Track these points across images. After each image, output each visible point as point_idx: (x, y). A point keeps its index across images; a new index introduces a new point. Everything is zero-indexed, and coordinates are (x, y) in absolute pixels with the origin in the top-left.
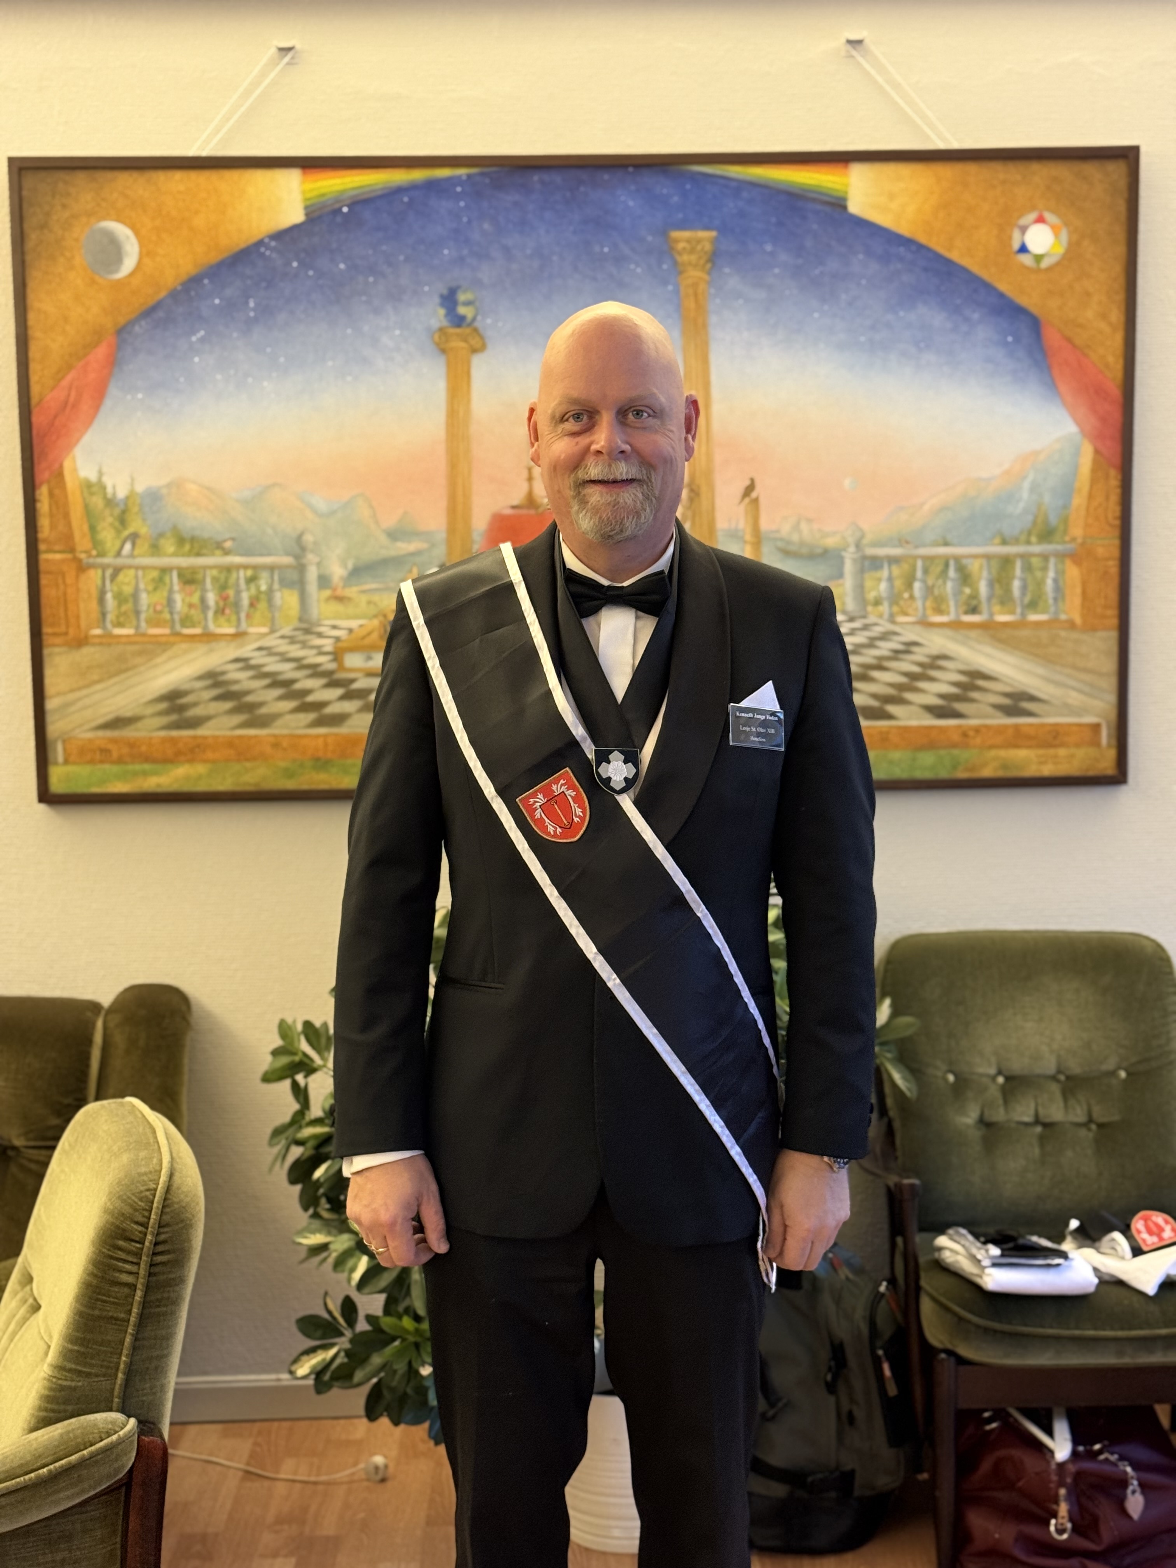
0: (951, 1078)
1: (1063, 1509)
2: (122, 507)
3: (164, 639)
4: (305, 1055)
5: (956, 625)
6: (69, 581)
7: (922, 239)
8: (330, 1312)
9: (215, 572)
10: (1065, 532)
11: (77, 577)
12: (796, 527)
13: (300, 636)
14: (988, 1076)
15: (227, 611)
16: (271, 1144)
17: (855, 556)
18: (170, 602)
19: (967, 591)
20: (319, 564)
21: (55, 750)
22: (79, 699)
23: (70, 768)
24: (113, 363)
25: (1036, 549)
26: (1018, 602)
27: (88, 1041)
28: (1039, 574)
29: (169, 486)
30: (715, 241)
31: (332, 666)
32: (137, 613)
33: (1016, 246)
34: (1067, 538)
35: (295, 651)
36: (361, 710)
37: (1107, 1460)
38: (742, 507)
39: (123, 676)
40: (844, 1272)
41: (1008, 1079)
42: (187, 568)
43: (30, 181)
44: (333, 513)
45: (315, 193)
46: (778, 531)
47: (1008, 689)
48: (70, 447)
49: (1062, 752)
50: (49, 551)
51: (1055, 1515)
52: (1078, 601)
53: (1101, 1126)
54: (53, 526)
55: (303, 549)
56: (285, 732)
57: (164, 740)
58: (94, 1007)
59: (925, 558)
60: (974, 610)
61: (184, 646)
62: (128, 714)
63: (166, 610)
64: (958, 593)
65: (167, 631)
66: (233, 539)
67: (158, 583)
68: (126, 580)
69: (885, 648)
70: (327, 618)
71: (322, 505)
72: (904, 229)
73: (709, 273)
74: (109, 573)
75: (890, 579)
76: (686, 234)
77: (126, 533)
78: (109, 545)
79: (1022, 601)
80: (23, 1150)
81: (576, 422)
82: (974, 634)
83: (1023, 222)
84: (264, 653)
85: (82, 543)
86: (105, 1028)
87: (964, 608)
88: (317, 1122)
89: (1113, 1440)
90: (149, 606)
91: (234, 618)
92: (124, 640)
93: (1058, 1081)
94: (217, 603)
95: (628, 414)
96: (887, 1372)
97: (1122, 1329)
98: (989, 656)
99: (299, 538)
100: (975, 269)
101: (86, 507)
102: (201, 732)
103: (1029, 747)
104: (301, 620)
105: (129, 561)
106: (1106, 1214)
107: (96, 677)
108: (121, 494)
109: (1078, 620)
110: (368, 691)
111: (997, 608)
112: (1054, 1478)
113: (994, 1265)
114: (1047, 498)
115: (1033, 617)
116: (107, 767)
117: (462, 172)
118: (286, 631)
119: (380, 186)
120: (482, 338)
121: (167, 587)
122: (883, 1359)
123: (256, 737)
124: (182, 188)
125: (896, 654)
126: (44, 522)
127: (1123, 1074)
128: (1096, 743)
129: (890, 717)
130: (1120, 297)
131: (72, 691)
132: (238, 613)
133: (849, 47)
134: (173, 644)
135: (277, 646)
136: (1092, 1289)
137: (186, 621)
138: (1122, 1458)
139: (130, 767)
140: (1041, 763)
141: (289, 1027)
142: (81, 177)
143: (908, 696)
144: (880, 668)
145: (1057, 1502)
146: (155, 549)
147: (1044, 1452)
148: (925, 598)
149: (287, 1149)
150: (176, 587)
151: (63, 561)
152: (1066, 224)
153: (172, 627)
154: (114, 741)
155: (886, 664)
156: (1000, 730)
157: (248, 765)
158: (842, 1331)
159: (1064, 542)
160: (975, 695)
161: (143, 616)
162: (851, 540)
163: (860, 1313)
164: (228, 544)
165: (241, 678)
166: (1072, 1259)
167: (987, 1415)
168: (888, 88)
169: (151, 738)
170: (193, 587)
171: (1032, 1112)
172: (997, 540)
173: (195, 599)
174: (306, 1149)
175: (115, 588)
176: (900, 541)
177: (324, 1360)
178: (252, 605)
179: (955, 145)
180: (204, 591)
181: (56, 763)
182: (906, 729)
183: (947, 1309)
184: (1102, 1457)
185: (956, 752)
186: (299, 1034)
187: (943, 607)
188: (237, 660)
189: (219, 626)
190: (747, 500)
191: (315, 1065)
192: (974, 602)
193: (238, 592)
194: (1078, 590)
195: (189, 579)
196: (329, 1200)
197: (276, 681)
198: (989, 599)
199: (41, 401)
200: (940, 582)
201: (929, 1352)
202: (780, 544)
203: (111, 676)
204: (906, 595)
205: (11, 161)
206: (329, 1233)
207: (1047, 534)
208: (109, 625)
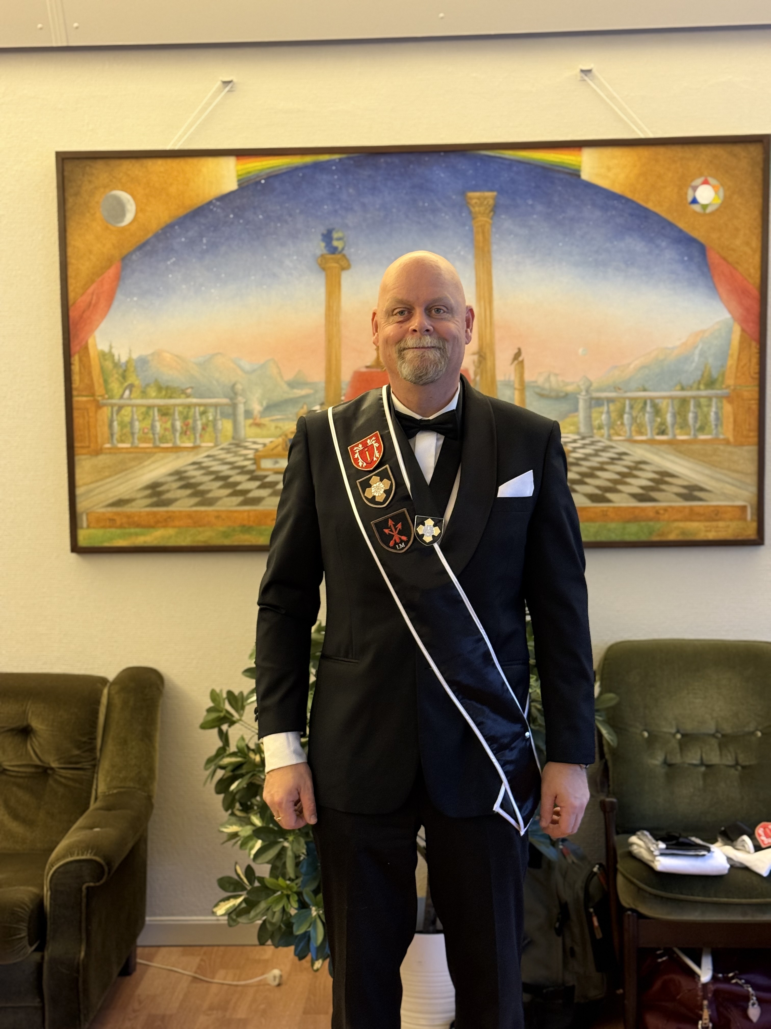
0: (646, 734)
1: (706, 1014)
2: (124, 368)
3: (148, 450)
4: (228, 712)
5: (651, 442)
6: (91, 414)
7: (629, 195)
8: (238, 875)
9: (180, 408)
10: (723, 382)
11: (96, 412)
12: (548, 379)
13: (234, 449)
14: (670, 733)
15: (188, 433)
16: (206, 769)
17: (586, 397)
18: (153, 427)
19: (659, 420)
20: (245, 403)
21: (82, 520)
22: (98, 487)
23: (92, 531)
24: (118, 278)
25: (704, 393)
26: (692, 427)
27: (98, 702)
28: (705, 409)
29: (153, 354)
30: (495, 198)
31: (253, 467)
32: (133, 434)
33: (690, 199)
34: (724, 386)
35: (230, 458)
36: (272, 495)
37: (736, 984)
38: (513, 367)
39: (123, 474)
40: (571, 858)
41: (683, 735)
42: (163, 406)
43: (69, 166)
44: (254, 371)
45: (244, 172)
46: (536, 382)
47: (685, 483)
48: (92, 331)
49: (721, 524)
50: (78, 396)
51: (700, 1018)
52: (731, 426)
53: (744, 767)
54: (81, 380)
55: (236, 394)
56: (223, 508)
57: (148, 514)
58: (103, 681)
59: (631, 399)
60: (663, 432)
61: (161, 455)
62: (127, 497)
63: (150, 432)
64: (652, 421)
65: (150, 445)
66: (192, 388)
67: (146, 414)
68: (126, 413)
69: (605, 456)
70: (250, 437)
71: (247, 367)
72: (617, 189)
73: (492, 219)
74: (115, 409)
75: (608, 412)
76: (477, 194)
77: (126, 384)
78: (116, 391)
79: (694, 426)
80: (57, 770)
81: (401, 315)
82: (663, 447)
83: (694, 183)
84: (211, 459)
85: (99, 390)
86: (109, 694)
87: (657, 431)
88: (233, 754)
89: (742, 971)
90: (140, 430)
91: (192, 437)
92: (124, 451)
93: (717, 738)
94: (182, 427)
95: (432, 310)
96: (596, 923)
97: (745, 898)
98: (673, 462)
99: (233, 386)
100: (664, 214)
101: (102, 368)
102: (171, 508)
103: (699, 521)
104: (233, 438)
105: (128, 402)
106: (739, 823)
107: (107, 474)
108: (124, 359)
109: (731, 439)
110: (276, 483)
111: (678, 431)
112: (700, 994)
113: (662, 854)
114: (711, 360)
115: (702, 437)
116: (113, 530)
117: (336, 157)
118: (225, 445)
119: (285, 166)
120: (348, 260)
121: (151, 418)
122: (593, 914)
123: (205, 511)
124: (162, 169)
125: (613, 461)
126: (76, 378)
127: (759, 734)
128: (745, 519)
129: (609, 501)
130: (758, 231)
131: (92, 482)
132: (195, 434)
133: (583, 75)
134: (155, 453)
135: (219, 455)
136: (726, 872)
137: (163, 439)
138: (747, 982)
139: (127, 531)
140: (707, 531)
141: (218, 695)
142: (100, 164)
143: (620, 487)
144: (602, 469)
145: (702, 1009)
146: (144, 394)
147: (694, 976)
148: (631, 425)
149: (214, 772)
150: (157, 418)
151: (87, 402)
152: (722, 185)
153: (154, 443)
154: (118, 514)
155: (606, 467)
156: (680, 510)
157: (200, 529)
158: (567, 896)
159: (721, 389)
160: (663, 487)
161: (136, 436)
162: (583, 387)
163: (579, 884)
164: (189, 391)
165: (197, 475)
166: (713, 852)
167: (659, 952)
168: (608, 100)
169: (140, 512)
170: (167, 418)
171: (698, 757)
172: (678, 387)
173: (168, 425)
174: (226, 772)
175: (119, 419)
176: (615, 388)
177: (234, 905)
178: (204, 429)
179: (651, 135)
180: (174, 420)
181: (82, 528)
182: (619, 508)
183: (632, 882)
184: (734, 981)
185: (651, 524)
186: (224, 700)
187: (643, 430)
188: (194, 463)
189: (183, 442)
190: (516, 362)
191: (234, 719)
192: (663, 427)
193: (195, 421)
194: (731, 420)
195: (165, 412)
196: (241, 804)
197: (218, 477)
198: (673, 425)
199: (74, 303)
200: (641, 414)
201: (621, 909)
202: (538, 390)
203: (116, 474)
204: (619, 423)
205: (58, 154)
206: (241, 825)
207: (711, 383)
208: (115, 441)
